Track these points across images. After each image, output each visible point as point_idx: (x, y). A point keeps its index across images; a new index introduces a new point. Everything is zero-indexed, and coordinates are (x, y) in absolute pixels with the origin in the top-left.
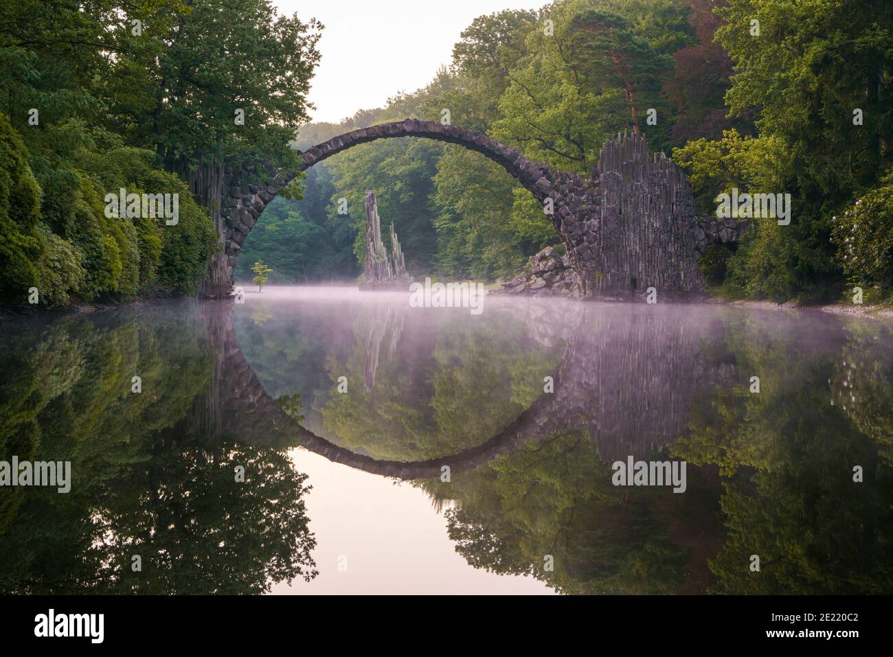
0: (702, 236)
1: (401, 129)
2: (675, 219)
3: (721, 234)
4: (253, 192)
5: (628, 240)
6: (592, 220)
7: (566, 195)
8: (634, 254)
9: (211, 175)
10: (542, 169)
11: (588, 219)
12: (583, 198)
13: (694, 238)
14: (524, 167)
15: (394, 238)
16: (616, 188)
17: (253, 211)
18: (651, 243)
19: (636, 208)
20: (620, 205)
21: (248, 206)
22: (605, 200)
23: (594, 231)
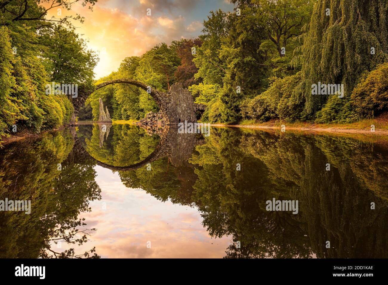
0: (195, 108)
2: (189, 104)
3: (199, 108)
4: (82, 97)
5: (178, 109)
7: (163, 98)
8: (179, 113)
11: (168, 104)
12: (167, 99)
13: (193, 109)
15: (107, 110)
16: (175, 96)
18: (183, 110)
19: (180, 102)
20: (176, 101)
22: (172, 99)
23: (170, 107)
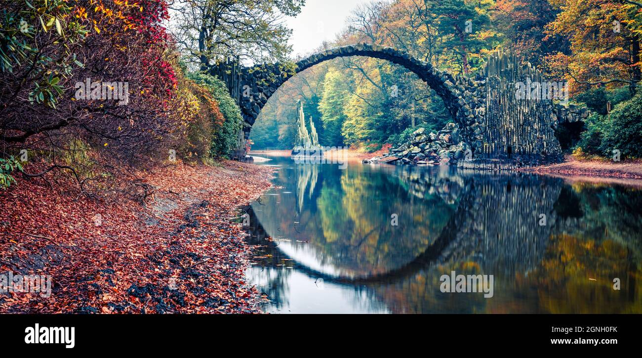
0: (555, 118)
1: (355, 49)
3: (568, 117)
5: (505, 120)
6: (481, 108)
7: (463, 92)
8: (510, 130)
9: (234, 81)
10: (447, 75)
11: (478, 108)
13: (550, 119)
14: (435, 73)
16: (497, 87)
17: (260, 103)
18: (521, 123)
20: (500, 97)
21: (257, 100)
22: (490, 95)
23: (482, 115)
